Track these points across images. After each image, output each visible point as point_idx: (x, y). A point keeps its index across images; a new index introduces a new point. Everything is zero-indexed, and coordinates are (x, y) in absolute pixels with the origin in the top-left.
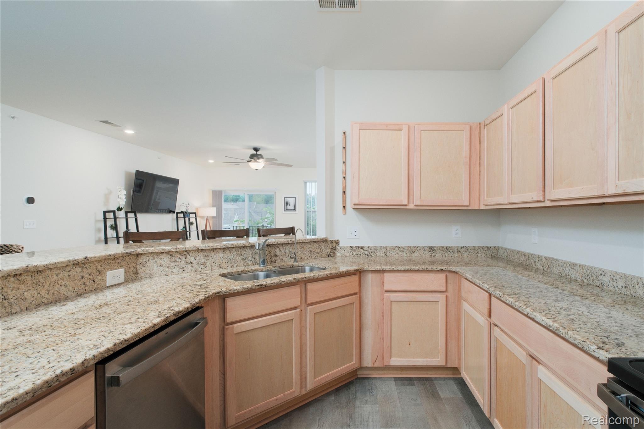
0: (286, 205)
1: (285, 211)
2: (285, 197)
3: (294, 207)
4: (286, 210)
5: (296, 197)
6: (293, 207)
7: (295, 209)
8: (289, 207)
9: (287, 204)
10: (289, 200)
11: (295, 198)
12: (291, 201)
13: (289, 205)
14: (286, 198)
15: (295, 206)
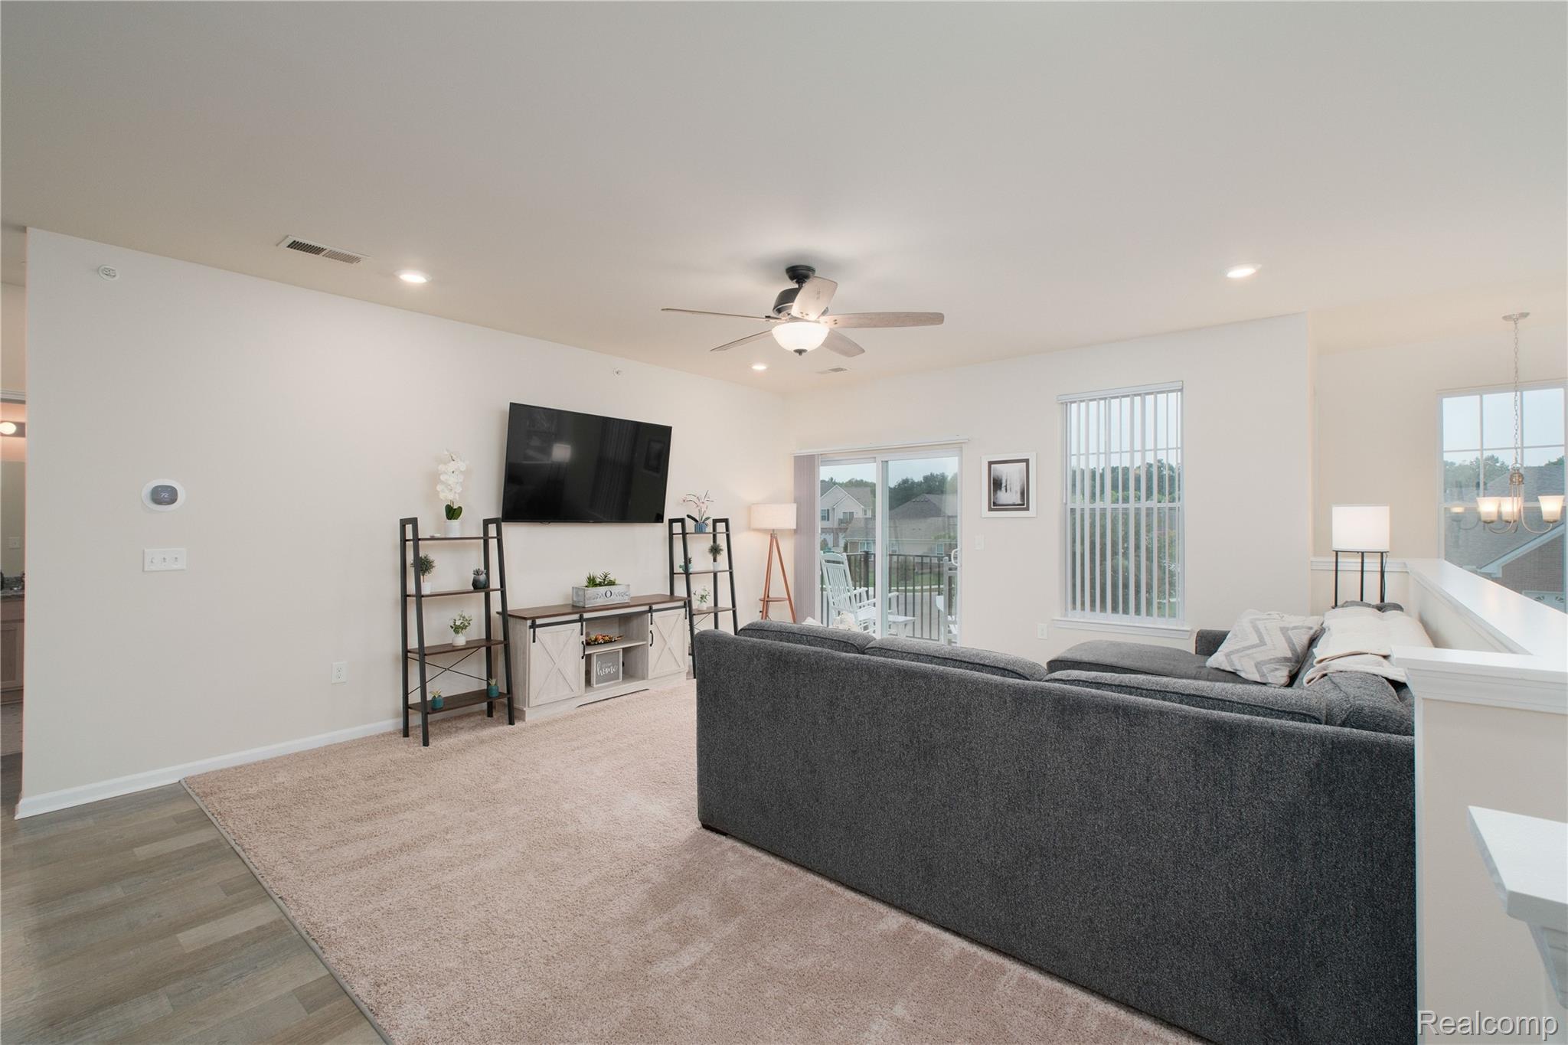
0: (995, 491)
1: (990, 509)
2: (990, 463)
3: (1022, 494)
4: (995, 506)
5: (1027, 461)
6: (1019, 495)
7: (1023, 505)
8: (1004, 497)
9: (996, 484)
10: (1006, 472)
11: (1025, 464)
12: (1011, 474)
13: (1003, 489)
14: (992, 466)
15: (1024, 493)
